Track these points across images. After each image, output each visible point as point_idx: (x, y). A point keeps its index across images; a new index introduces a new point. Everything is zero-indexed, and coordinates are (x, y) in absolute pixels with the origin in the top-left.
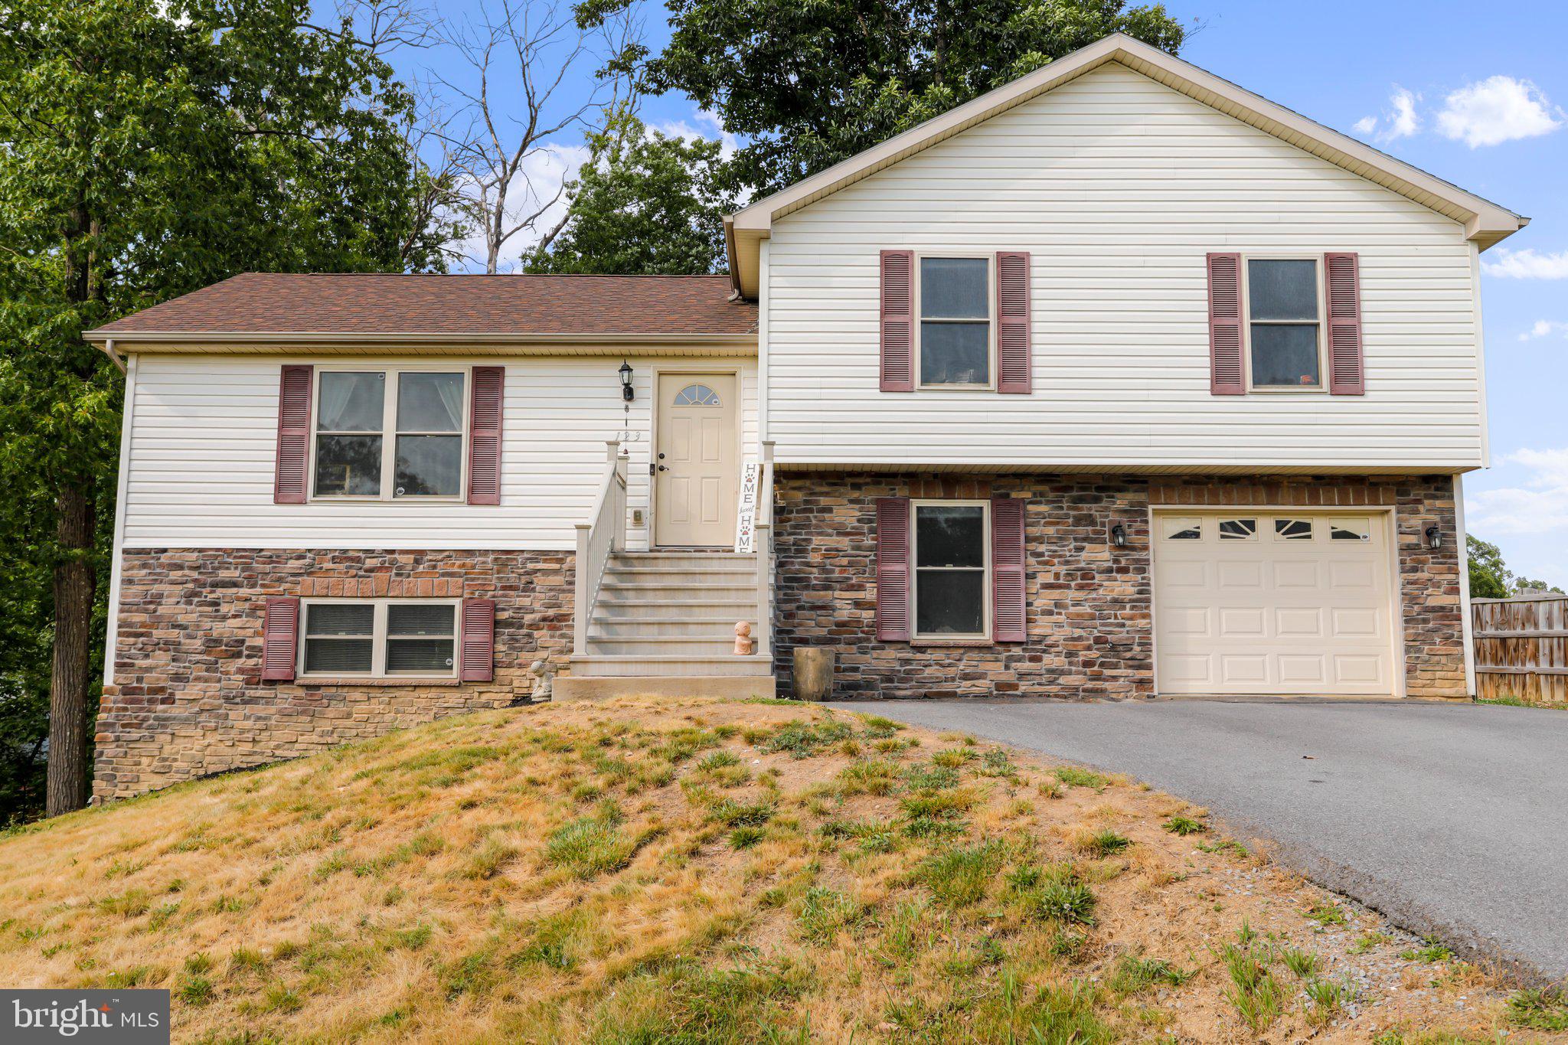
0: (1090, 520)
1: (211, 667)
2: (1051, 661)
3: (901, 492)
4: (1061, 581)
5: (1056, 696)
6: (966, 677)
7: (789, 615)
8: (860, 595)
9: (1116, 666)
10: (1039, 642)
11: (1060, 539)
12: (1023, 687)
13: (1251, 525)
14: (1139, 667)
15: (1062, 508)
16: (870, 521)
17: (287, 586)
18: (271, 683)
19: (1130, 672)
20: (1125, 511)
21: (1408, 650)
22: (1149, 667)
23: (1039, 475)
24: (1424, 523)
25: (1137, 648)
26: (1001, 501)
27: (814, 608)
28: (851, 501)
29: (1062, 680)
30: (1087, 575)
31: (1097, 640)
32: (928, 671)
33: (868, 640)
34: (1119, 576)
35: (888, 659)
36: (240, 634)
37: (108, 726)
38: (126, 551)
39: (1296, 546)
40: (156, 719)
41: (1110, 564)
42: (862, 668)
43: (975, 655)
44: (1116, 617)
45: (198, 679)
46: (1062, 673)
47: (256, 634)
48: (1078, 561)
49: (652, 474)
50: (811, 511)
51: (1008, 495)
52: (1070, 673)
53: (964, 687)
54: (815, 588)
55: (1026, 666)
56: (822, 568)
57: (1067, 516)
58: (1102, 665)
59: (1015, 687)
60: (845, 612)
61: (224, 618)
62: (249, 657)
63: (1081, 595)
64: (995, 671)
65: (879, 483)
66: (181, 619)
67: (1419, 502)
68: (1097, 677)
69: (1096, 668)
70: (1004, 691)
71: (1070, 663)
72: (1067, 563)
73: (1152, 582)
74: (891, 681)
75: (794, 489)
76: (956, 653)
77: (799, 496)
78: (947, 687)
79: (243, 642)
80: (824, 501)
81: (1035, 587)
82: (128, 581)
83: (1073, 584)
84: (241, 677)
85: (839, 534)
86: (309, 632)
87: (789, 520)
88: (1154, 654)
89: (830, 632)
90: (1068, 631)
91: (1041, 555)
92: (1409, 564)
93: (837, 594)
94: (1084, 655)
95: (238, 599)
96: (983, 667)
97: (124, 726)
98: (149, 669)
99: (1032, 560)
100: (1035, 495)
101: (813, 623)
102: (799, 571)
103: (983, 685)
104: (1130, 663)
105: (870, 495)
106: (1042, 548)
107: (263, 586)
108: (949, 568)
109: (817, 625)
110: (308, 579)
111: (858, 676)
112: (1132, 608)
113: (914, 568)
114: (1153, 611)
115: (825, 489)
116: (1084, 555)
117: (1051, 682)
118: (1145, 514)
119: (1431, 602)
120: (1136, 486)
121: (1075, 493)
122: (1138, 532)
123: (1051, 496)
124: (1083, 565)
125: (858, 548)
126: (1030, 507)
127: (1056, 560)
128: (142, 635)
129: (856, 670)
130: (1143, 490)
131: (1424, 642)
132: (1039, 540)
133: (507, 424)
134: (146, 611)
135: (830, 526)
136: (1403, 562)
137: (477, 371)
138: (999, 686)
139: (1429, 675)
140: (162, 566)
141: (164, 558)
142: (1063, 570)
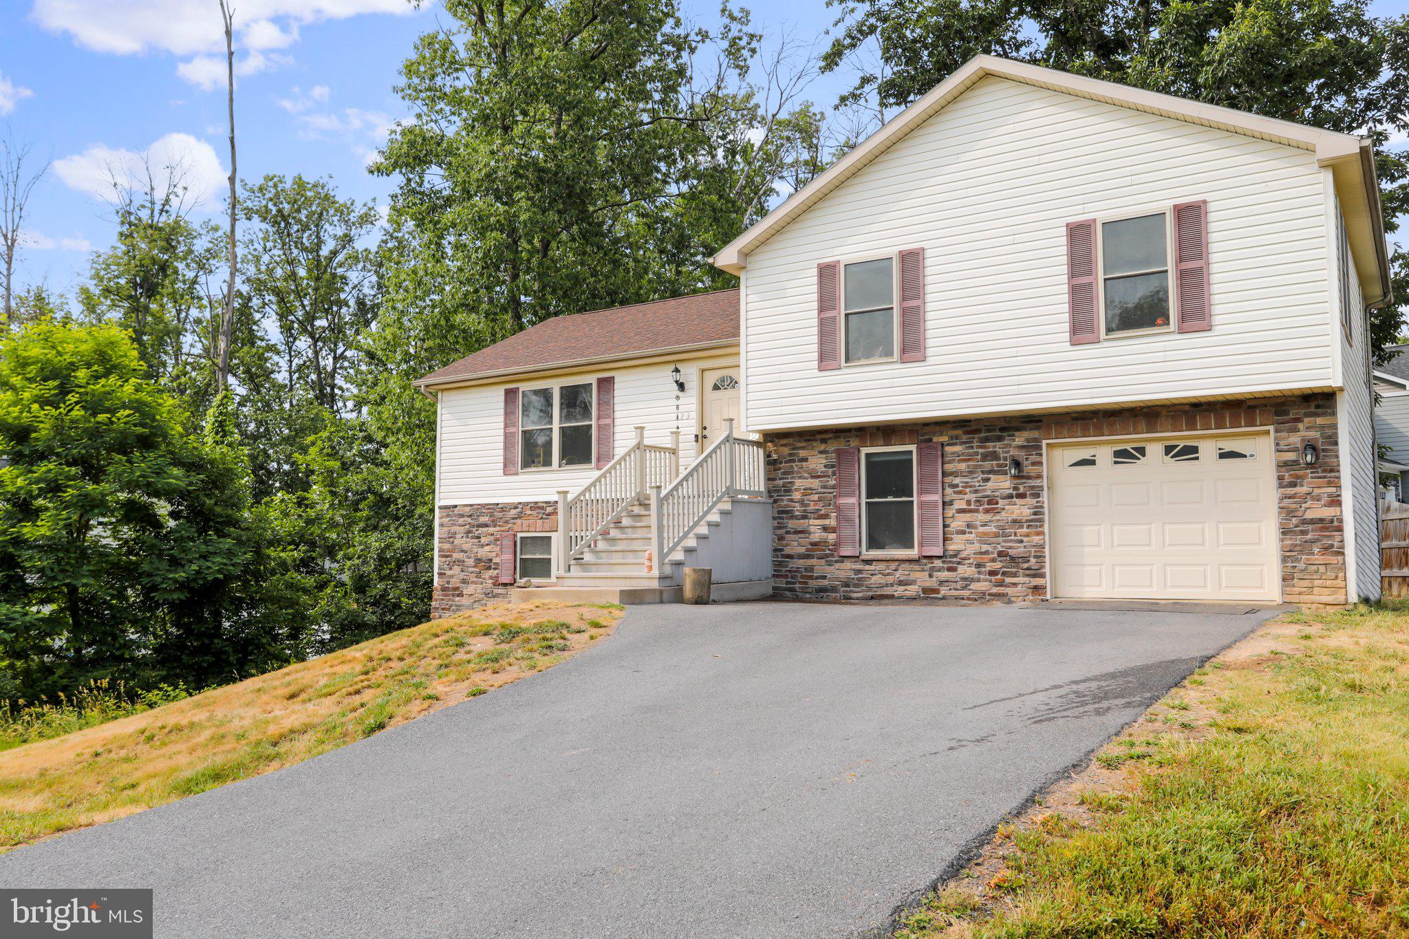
0: (994, 456)
1: (479, 575)
2: (965, 570)
3: (854, 443)
4: (972, 507)
5: (969, 599)
6: (901, 583)
7: (781, 538)
8: (826, 522)
9: (1014, 575)
10: (955, 556)
11: (970, 472)
12: (944, 591)
13: (1142, 451)
14: (1034, 576)
15: (972, 447)
16: (833, 466)
17: (510, 525)
18: (505, 585)
19: (1027, 579)
20: (1023, 447)
21: (1284, 559)
22: (1043, 576)
23: (955, 422)
24: (1303, 440)
25: (1033, 560)
26: (924, 445)
27: (797, 532)
28: (821, 452)
29: (974, 586)
30: (992, 501)
31: (1000, 554)
32: (874, 579)
33: (832, 555)
34: (1017, 501)
35: (844, 570)
36: (491, 555)
37: (436, 609)
38: (440, 508)
39: (1184, 467)
40: (456, 606)
41: (1011, 491)
42: (828, 576)
43: (906, 566)
44: (1015, 535)
45: (472, 582)
46: (972, 580)
47: (497, 555)
48: (985, 490)
49: (697, 441)
50: (794, 461)
51: (930, 440)
52: (979, 580)
53: (899, 591)
54: (797, 518)
55: (945, 575)
56: (802, 502)
57: (977, 454)
58: (1004, 574)
59: (937, 591)
60: (817, 535)
61: (483, 546)
62: (495, 569)
63: (988, 517)
64: (922, 579)
65: (838, 437)
66: (465, 547)
67: (1298, 420)
68: (1001, 584)
69: (999, 577)
70: (929, 595)
71: (979, 573)
72: (976, 491)
73: (1046, 505)
74: (848, 586)
75: (782, 445)
76: (893, 566)
77: (786, 451)
78: (888, 591)
79: (491, 560)
80: (802, 453)
81: (950, 512)
82: (442, 525)
83: (981, 508)
84: (491, 581)
85: (812, 477)
86: (521, 554)
87: (780, 469)
88: (1047, 565)
89: (807, 550)
90: (977, 546)
91: (956, 486)
92: (1287, 479)
93: (812, 522)
94: (990, 566)
95: (489, 534)
96: (913, 576)
97: (443, 609)
98: (452, 576)
99: (949, 491)
100: (951, 438)
101: (796, 543)
102: (787, 506)
103: (913, 590)
104: (1027, 572)
105: (832, 446)
106: (957, 481)
107: (500, 526)
108: (890, 499)
109: (799, 545)
110: (519, 521)
111: (826, 582)
112: (1028, 527)
113: (864, 500)
114: (1046, 529)
115: (803, 444)
116: (990, 484)
117: (964, 588)
118: (1040, 448)
119: (1309, 515)
120: (1030, 425)
121: (983, 435)
122: (1033, 464)
123: (965, 438)
124: (989, 493)
125: (824, 487)
126: (948, 449)
127: (968, 490)
128: (447, 556)
129: (824, 577)
130: (1038, 428)
131: (1301, 552)
132: (955, 474)
133: (617, 414)
134: (449, 542)
135: (806, 472)
136: (1280, 478)
137: (600, 381)
138: (925, 590)
139: (1306, 583)
140: (455, 515)
141: (456, 511)
142: (973, 497)
